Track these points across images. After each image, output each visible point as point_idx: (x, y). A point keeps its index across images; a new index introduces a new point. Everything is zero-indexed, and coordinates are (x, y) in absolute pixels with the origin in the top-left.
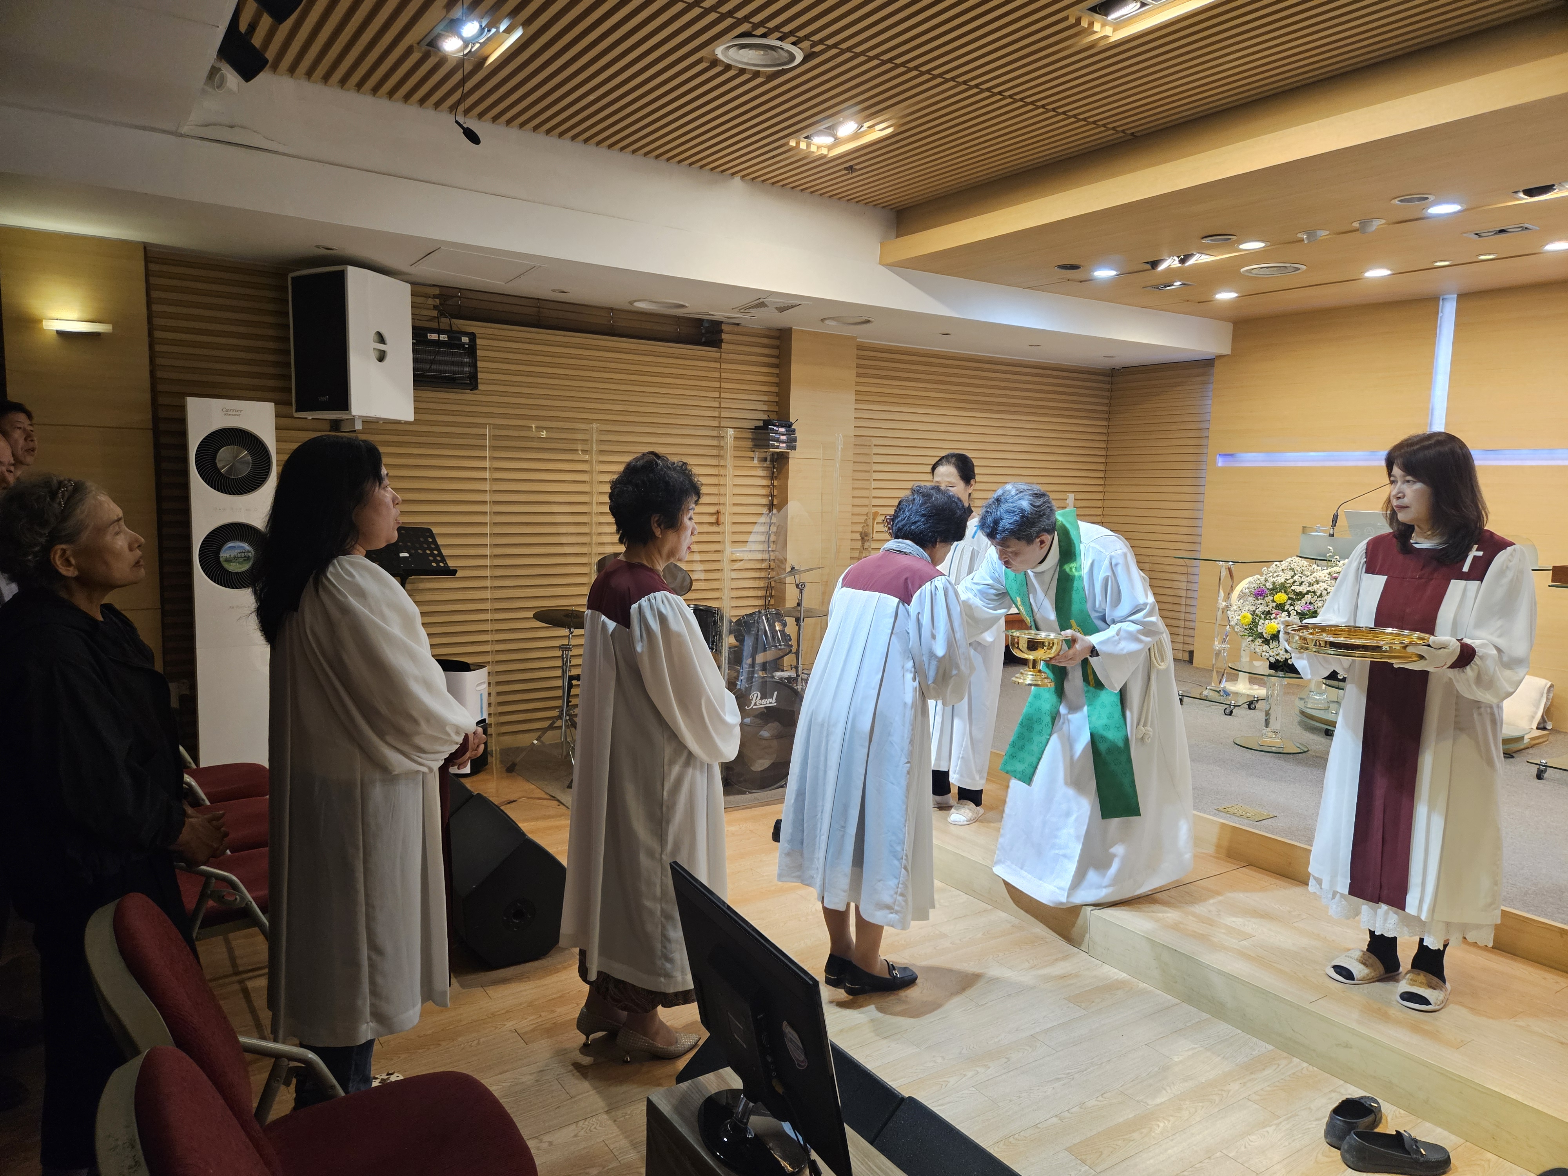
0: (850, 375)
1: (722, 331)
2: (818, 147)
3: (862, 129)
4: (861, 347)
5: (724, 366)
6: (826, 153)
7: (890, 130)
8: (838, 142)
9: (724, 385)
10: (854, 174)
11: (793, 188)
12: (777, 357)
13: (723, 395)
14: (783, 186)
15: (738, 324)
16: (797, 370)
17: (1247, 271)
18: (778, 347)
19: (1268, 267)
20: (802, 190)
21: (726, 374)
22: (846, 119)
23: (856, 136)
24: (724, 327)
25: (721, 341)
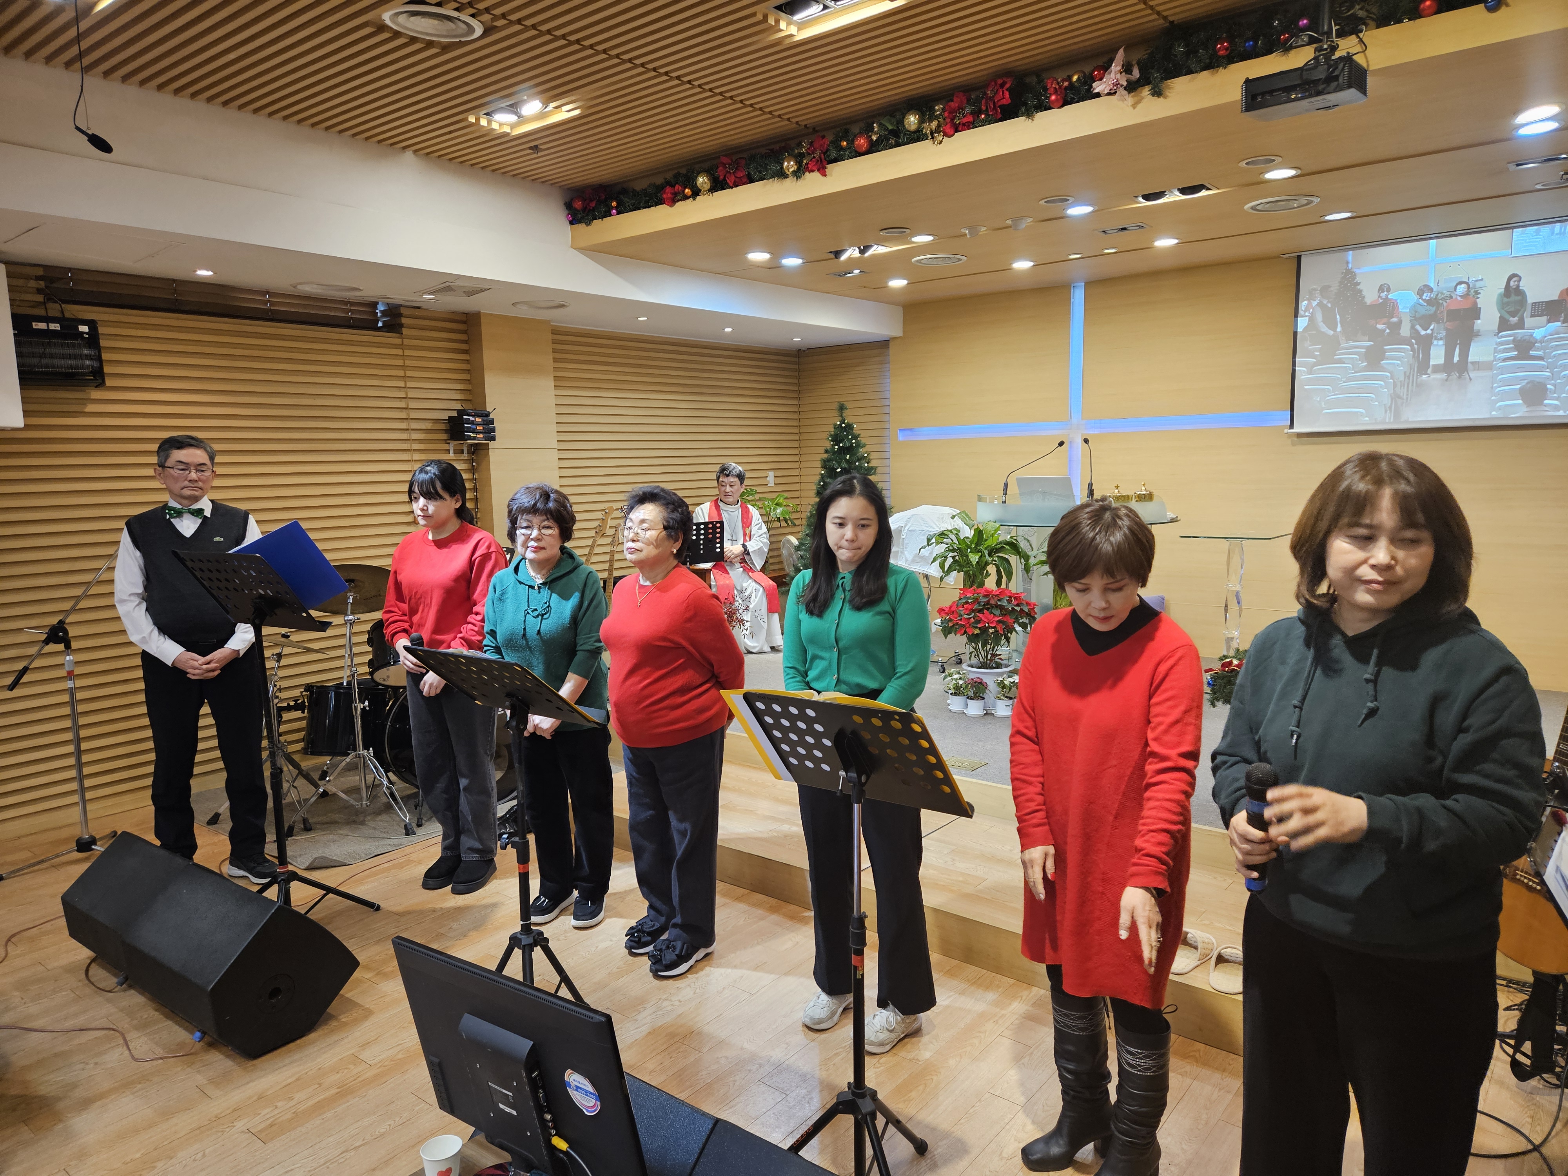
0: (547, 360)
1: (400, 315)
2: (501, 125)
3: (547, 110)
4: (555, 331)
5: (407, 353)
6: (509, 131)
7: (577, 112)
8: (522, 120)
9: (409, 374)
10: (540, 154)
11: (472, 165)
12: (466, 342)
13: (409, 384)
14: (461, 162)
15: (419, 308)
16: (489, 356)
17: (917, 261)
18: (465, 332)
19: (935, 258)
20: (483, 168)
21: (410, 362)
22: (531, 97)
23: (542, 116)
24: (403, 311)
25: (401, 326)
